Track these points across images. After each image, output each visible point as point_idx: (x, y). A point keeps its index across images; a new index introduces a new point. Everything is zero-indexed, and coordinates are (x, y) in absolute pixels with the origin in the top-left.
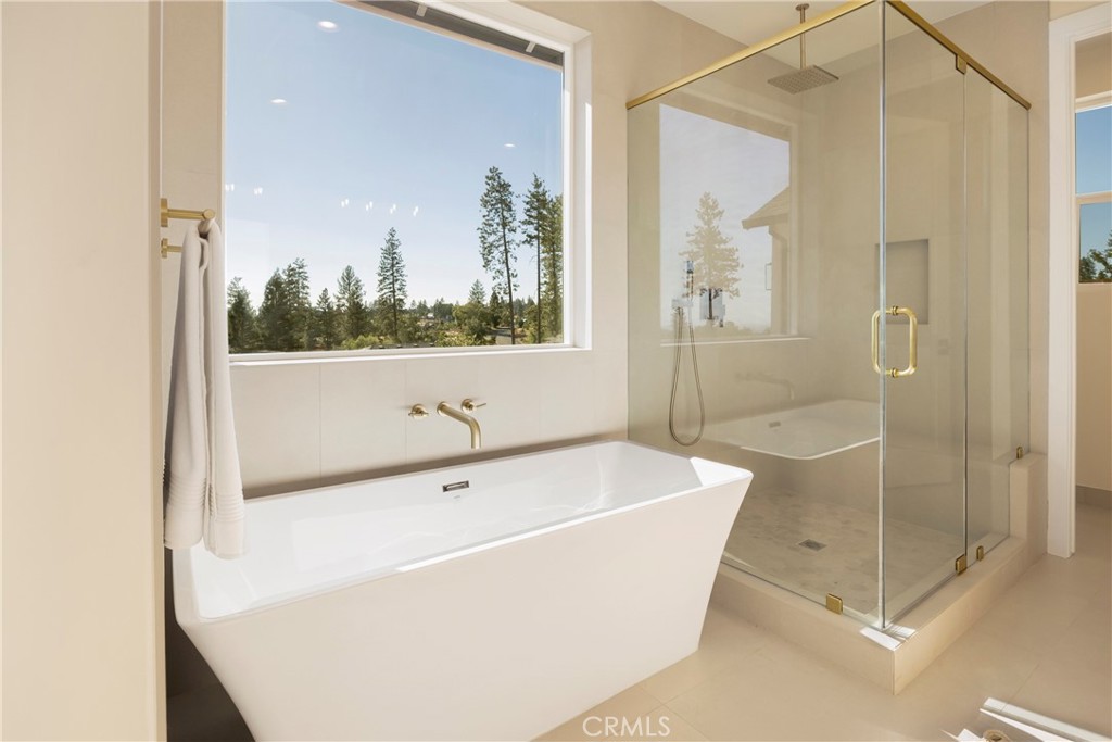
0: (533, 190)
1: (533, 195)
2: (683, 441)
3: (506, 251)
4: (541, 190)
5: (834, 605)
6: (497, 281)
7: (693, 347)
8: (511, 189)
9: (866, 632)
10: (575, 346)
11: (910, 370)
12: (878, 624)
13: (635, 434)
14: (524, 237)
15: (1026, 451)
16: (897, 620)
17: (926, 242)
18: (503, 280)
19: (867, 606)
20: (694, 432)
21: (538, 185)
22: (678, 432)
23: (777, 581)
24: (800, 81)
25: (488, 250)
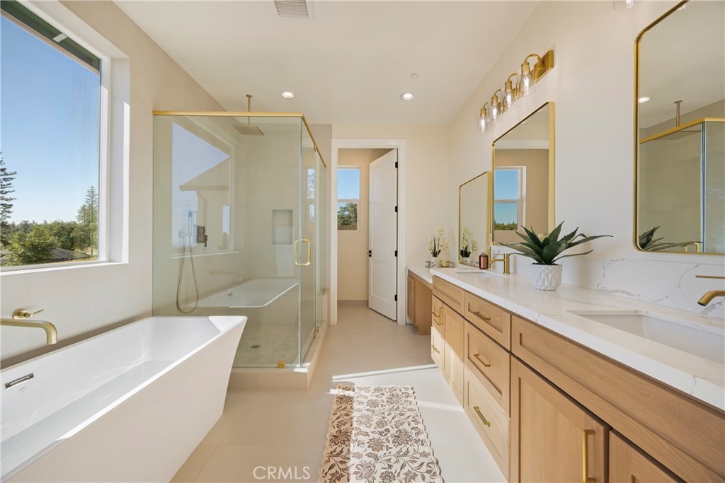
2: (184, 311)
5: (281, 366)
7: (192, 258)
9: (296, 370)
10: (110, 261)
11: (308, 264)
12: (298, 366)
13: (155, 313)
15: (325, 290)
16: (303, 362)
17: (291, 211)
19: (292, 361)
20: (192, 305)
22: (181, 307)
23: (250, 366)
24: (246, 131)
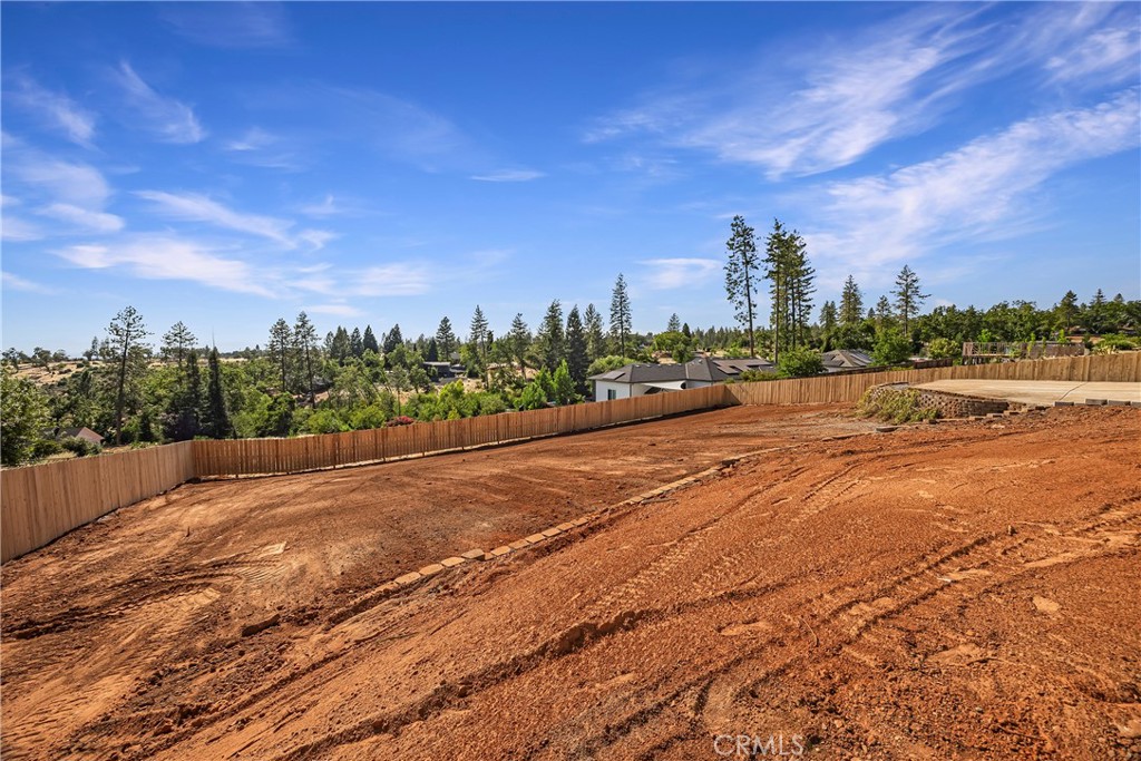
0: (774, 232)
1: (774, 237)
3: (748, 286)
4: (781, 232)
6: (739, 311)
8: (753, 233)
14: (766, 273)
18: (744, 309)
21: (778, 228)
25: (732, 285)
